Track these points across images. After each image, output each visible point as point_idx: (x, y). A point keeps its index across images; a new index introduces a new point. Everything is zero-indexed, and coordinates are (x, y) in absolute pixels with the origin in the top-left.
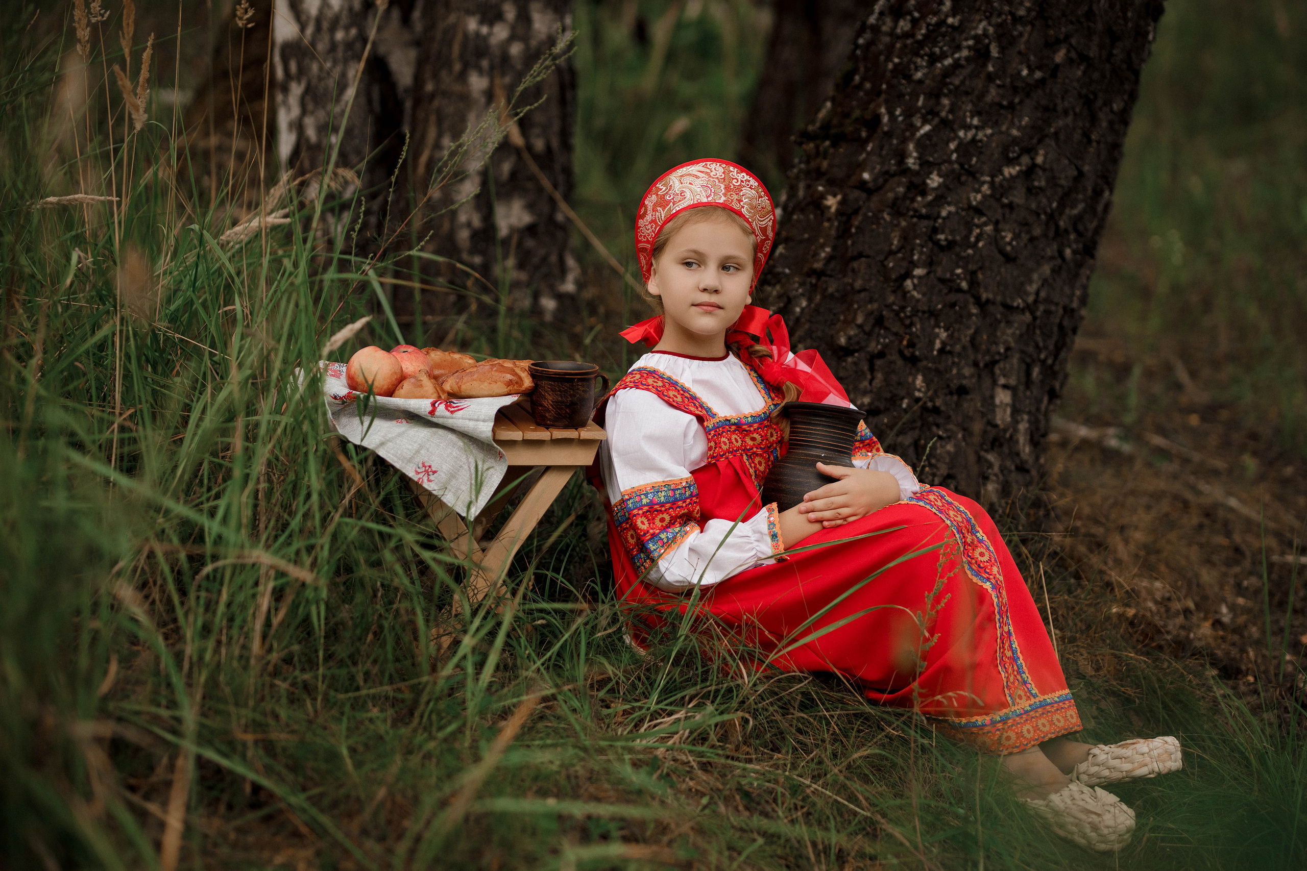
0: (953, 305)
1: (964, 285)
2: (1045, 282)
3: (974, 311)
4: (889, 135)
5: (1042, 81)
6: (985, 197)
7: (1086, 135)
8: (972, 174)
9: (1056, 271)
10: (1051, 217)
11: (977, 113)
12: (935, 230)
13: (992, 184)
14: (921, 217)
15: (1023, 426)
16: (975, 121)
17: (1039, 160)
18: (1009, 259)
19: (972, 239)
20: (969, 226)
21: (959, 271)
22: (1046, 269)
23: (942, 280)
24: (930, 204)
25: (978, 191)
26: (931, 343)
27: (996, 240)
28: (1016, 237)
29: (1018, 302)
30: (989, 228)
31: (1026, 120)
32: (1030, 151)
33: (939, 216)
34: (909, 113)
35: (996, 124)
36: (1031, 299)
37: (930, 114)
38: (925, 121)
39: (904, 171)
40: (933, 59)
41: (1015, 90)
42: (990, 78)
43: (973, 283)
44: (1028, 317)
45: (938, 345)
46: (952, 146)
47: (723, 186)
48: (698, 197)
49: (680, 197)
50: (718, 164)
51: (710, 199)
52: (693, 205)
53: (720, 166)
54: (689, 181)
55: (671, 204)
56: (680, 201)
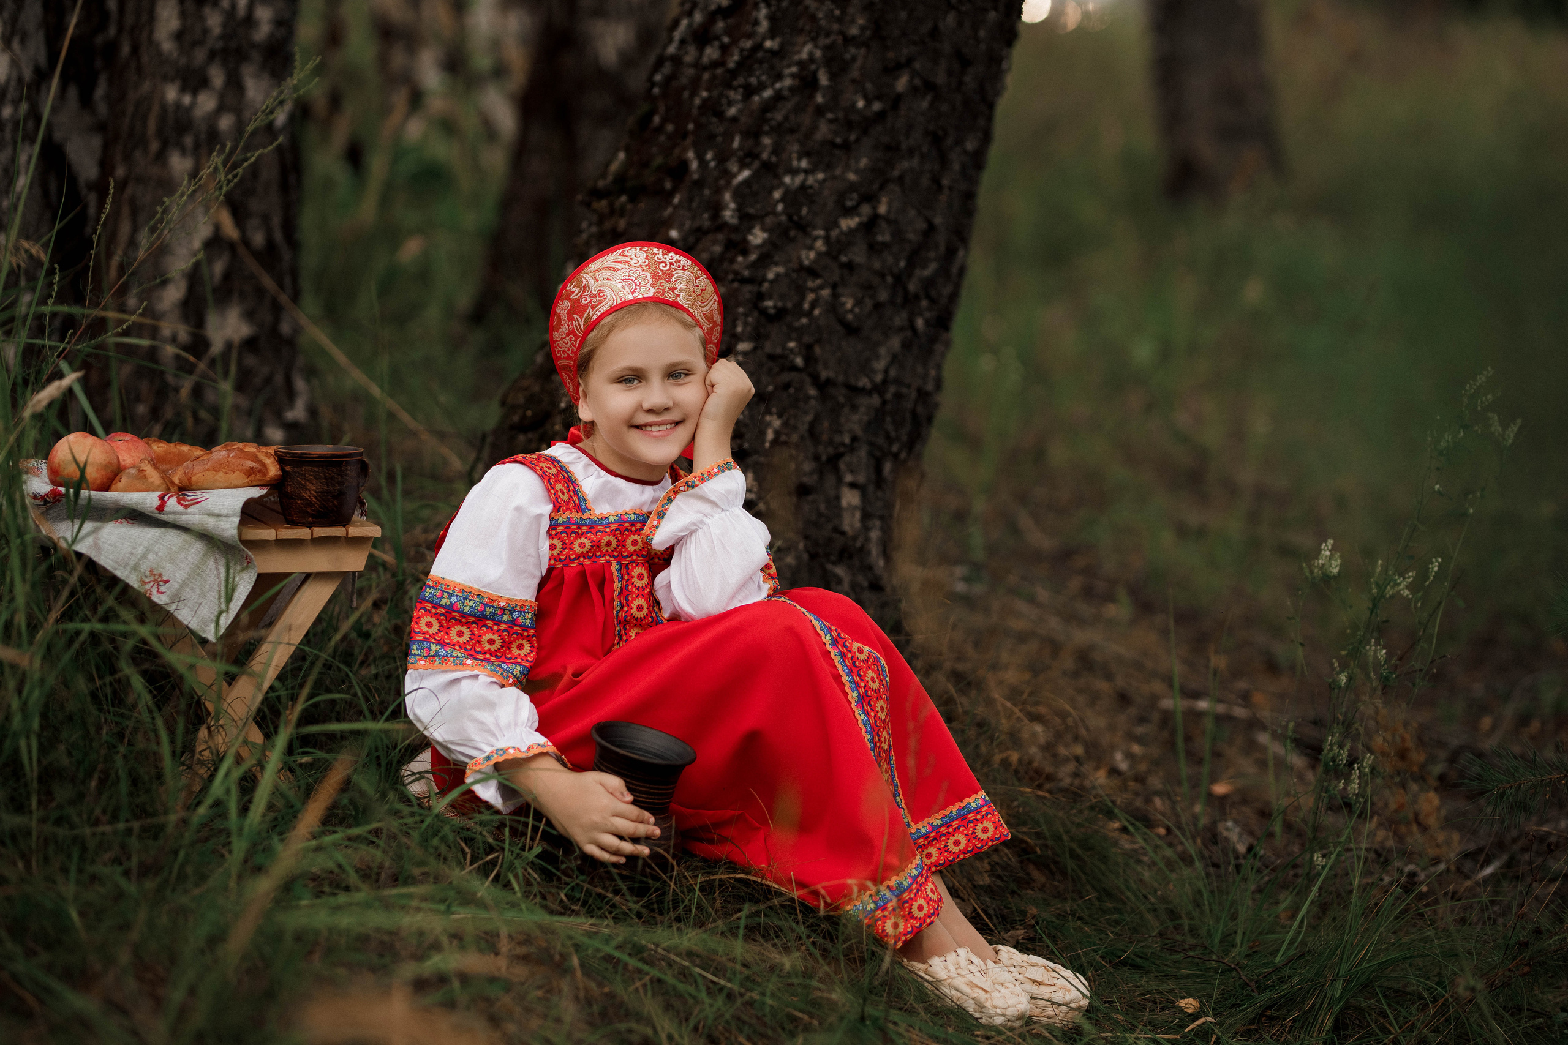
0: (786, 386)
1: (799, 361)
2: (894, 359)
3: (813, 392)
4: (699, 184)
5: (881, 116)
6: (819, 255)
7: (936, 181)
8: (803, 228)
9: (906, 345)
10: (900, 280)
11: (805, 153)
12: (761, 296)
13: (827, 239)
14: (744, 281)
15: (875, 534)
16: (804, 164)
17: (882, 209)
18: (852, 330)
19: (806, 306)
20: (801, 291)
21: (792, 345)
22: (895, 342)
23: (772, 357)
24: (753, 265)
25: (811, 248)
26: (762, 434)
27: (833, 307)
28: (858, 302)
29: (864, 382)
30: (826, 293)
31: (864, 162)
32: (870, 198)
33: (764, 279)
34: (722, 158)
35: (828, 167)
36: (879, 378)
37: (748, 157)
38: (743, 166)
39: (720, 226)
40: (749, 91)
41: (849, 125)
42: (820, 111)
43: (809, 359)
44: (876, 400)
45: (770, 435)
46: (777, 195)
47: (649, 275)
48: (621, 294)
49: (598, 298)
50: (638, 248)
51: (636, 294)
52: (616, 305)
53: (641, 250)
54: (606, 277)
55: (590, 308)
56: (600, 303)
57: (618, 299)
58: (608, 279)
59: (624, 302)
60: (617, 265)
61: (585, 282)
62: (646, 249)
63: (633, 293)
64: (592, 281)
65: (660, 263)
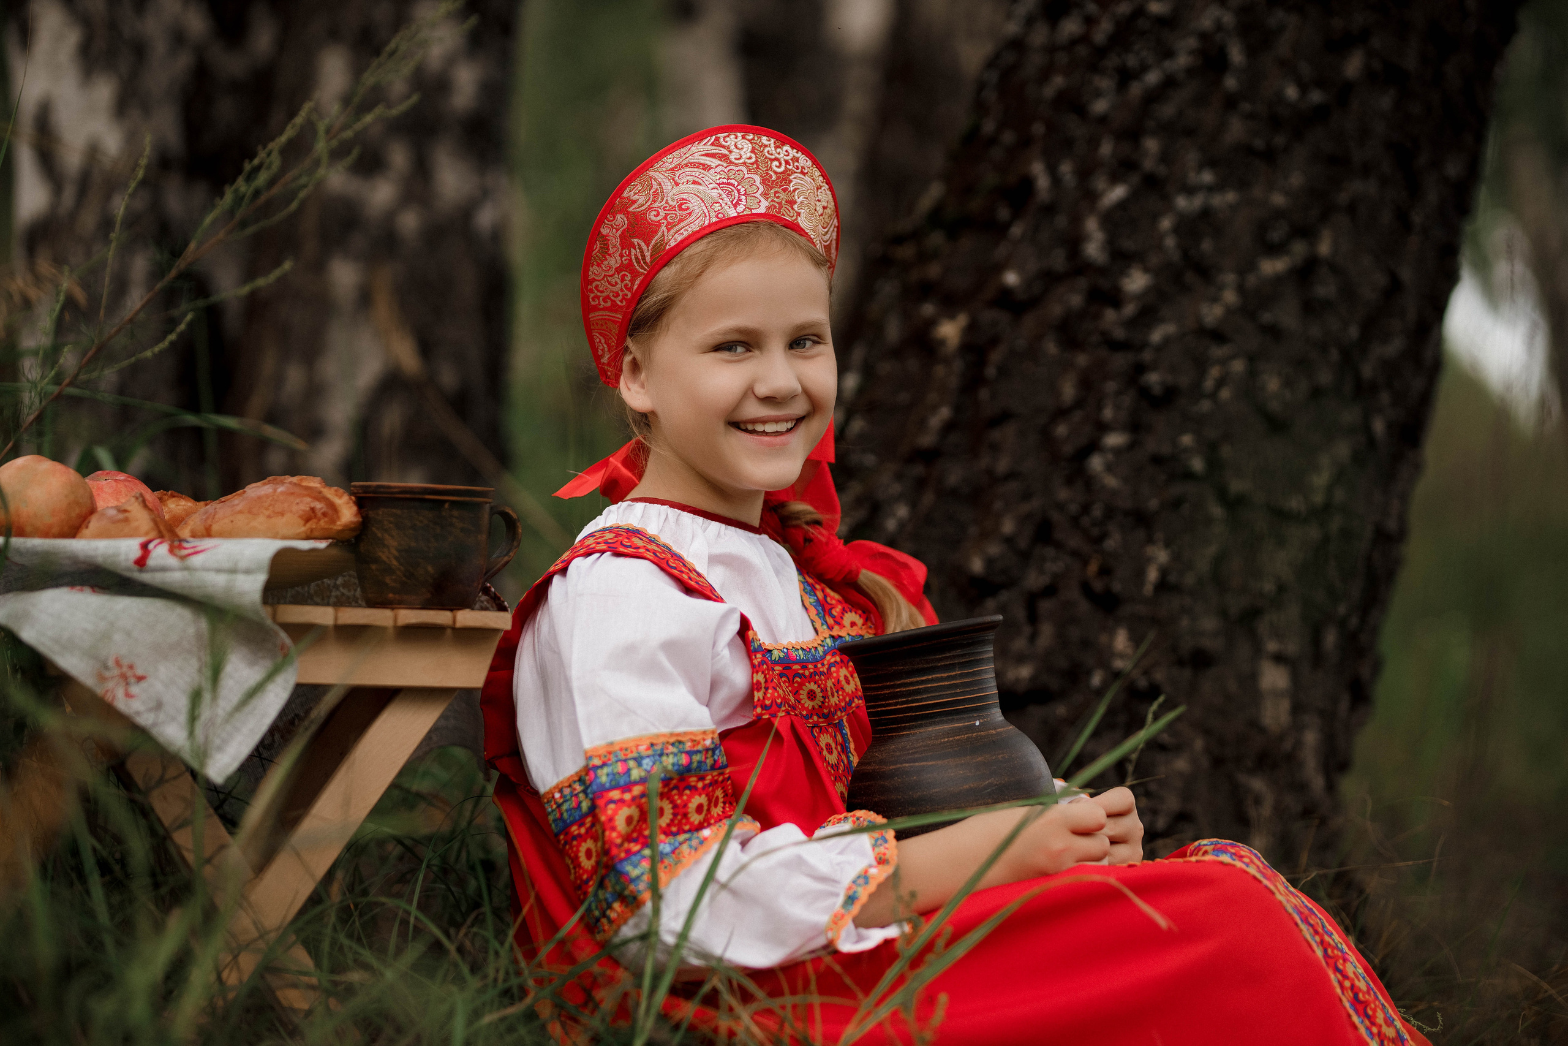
0: (1177, 503)
1: (1197, 464)
2: (1341, 473)
3: (1218, 512)
4: (1049, 209)
6: (1229, 311)
7: (1403, 217)
8: (1205, 272)
9: (1358, 456)
10: (1349, 357)
11: (1210, 162)
12: (1140, 369)
13: (1241, 289)
14: (1115, 346)
16: (1207, 177)
17: (1324, 248)
18: (1276, 425)
19: (1209, 384)
20: (1201, 365)
21: (1187, 440)
22: (1342, 449)
23: (1157, 460)
24: (1132, 323)
25: (1215, 299)
26: (1140, 574)
27: (1249, 388)
28: (1288, 383)
29: (1295, 503)
30: (1238, 366)
31: (1296, 180)
32: (1306, 232)
33: (1146, 343)
34: (1084, 171)
35: (1243, 185)
36: (1318, 498)
37: (1123, 168)
38: (1115, 179)
39: (1079, 266)
40: (1125, 77)
41: (1275, 122)
42: (1231, 103)
43: (1214, 463)
44: (1314, 533)
45: (1152, 575)
46: (1166, 223)
47: (758, 179)
48: (717, 207)
49: (678, 213)
50: (739, 135)
51: (740, 208)
52: (710, 225)
53: (743, 137)
54: (691, 179)
55: (663, 228)
56: (680, 221)
57: (713, 214)
58: (695, 183)
59: (721, 221)
60: (708, 161)
61: (655, 186)
62: (751, 136)
63: (735, 206)
64: (667, 185)
65: (772, 160)
